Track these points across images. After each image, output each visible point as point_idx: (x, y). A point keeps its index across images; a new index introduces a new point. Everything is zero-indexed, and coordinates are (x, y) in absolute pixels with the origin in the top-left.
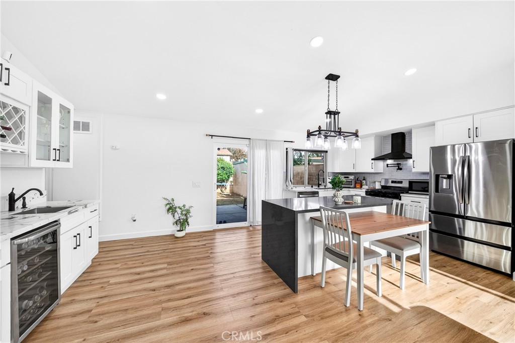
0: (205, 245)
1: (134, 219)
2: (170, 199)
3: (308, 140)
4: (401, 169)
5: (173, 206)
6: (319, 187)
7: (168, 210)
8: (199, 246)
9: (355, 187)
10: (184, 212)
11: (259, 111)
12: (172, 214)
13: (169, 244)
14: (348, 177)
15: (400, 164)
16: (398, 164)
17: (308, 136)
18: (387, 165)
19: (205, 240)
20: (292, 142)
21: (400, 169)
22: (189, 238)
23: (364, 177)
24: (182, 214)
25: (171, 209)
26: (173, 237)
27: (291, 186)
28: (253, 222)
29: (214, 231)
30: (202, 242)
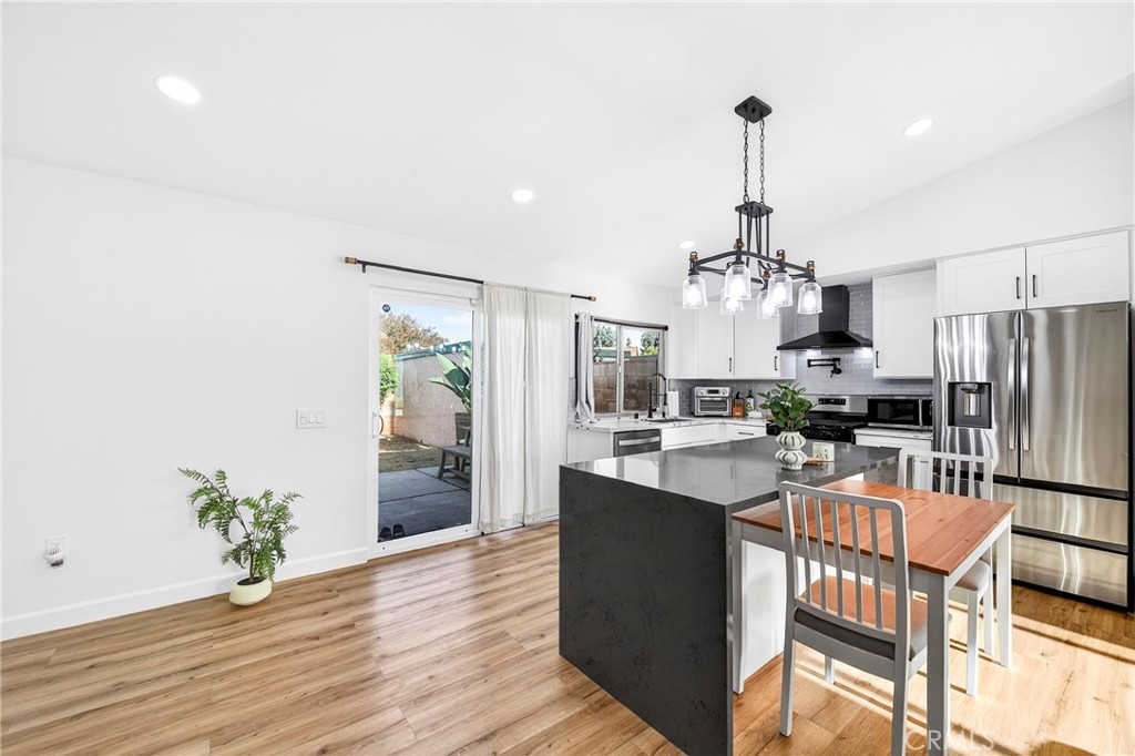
0: (350, 626)
1: (56, 557)
2: (209, 472)
3: (691, 282)
4: (839, 372)
5: (221, 496)
6: (650, 416)
7: (203, 514)
8: (329, 632)
9: (731, 416)
10: (265, 517)
11: (523, 196)
12: (218, 526)
13: (211, 639)
14: (717, 392)
15: (839, 359)
16: (834, 360)
17: (693, 272)
18: (809, 361)
19: (349, 605)
20: (590, 298)
21: (837, 371)
22: (287, 602)
23: (750, 391)
24: (257, 523)
25: (216, 508)
26: (223, 605)
27: (590, 415)
28: (491, 524)
29: (370, 564)
30: (337, 617)
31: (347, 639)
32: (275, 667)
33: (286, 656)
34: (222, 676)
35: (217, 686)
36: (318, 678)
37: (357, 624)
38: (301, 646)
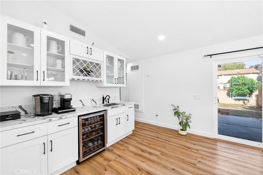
0: (198, 150)
1: (157, 115)
2: (176, 106)
5: (178, 111)
7: (175, 114)
8: (193, 149)
10: (185, 117)
12: (177, 117)
19: (201, 146)
26: (177, 133)
29: (214, 139)
30: (197, 147)
31: (195, 152)
32: (177, 148)
33: (181, 148)
34: (169, 144)
35: (167, 145)
36: (183, 156)
37: (199, 151)
38: (184, 147)
